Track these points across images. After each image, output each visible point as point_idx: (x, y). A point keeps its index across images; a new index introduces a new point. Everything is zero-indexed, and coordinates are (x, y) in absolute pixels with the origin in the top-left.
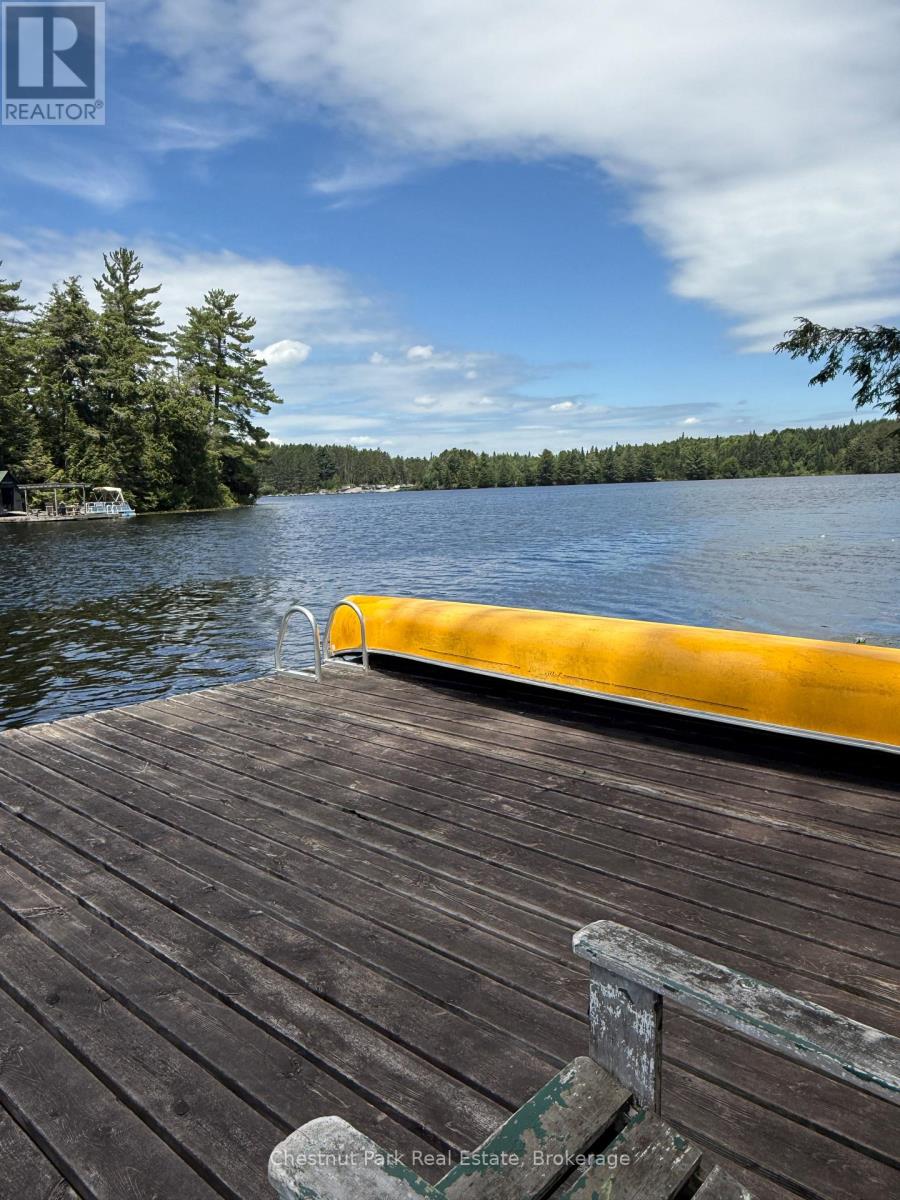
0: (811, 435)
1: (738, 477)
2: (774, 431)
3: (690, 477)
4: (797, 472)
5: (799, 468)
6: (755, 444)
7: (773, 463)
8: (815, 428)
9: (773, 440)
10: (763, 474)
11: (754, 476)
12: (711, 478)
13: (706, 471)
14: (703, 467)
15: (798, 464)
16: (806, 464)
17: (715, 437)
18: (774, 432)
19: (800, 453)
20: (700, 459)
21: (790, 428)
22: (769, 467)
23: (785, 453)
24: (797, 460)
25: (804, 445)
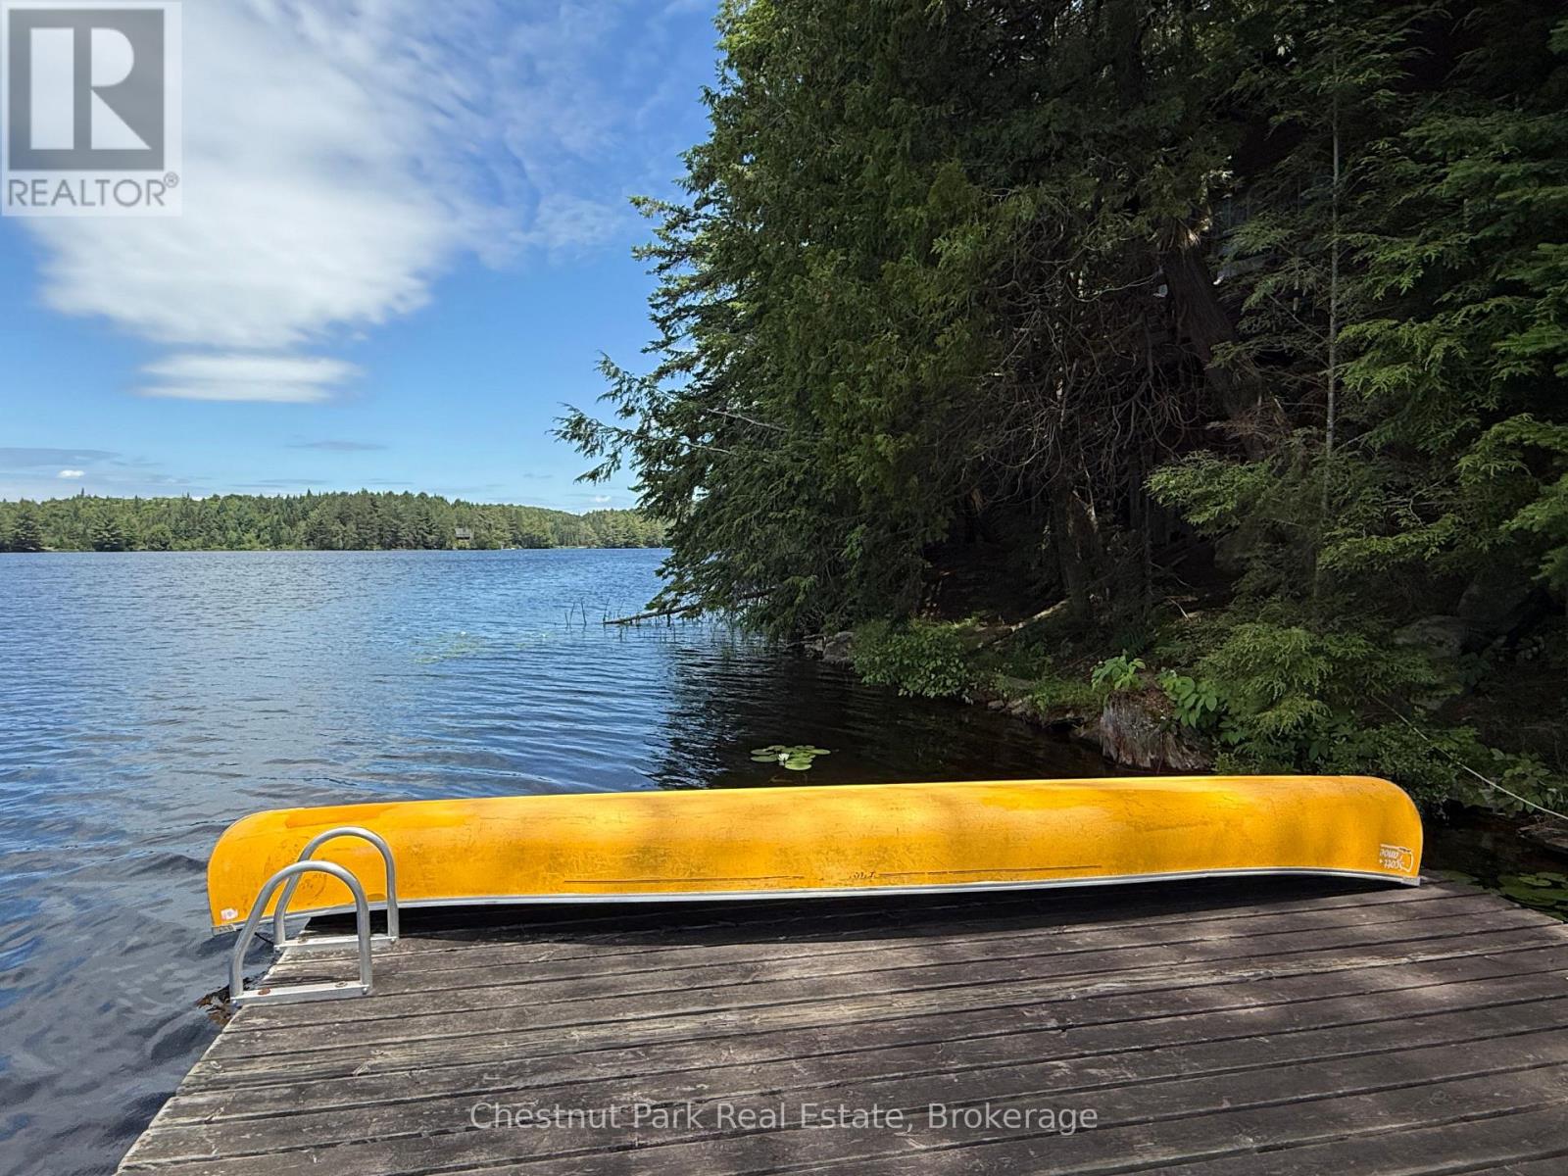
0: (263, 505)
1: (171, 549)
2: (215, 496)
3: (100, 547)
4: (248, 545)
5: (250, 541)
6: (192, 510)
7: (216, 533)
8: (266, 496)
9: (216, 506)
10: (205, 547)
11: (193, 549)
12: (131, 550)
13: (124, 541)
14: (118, 535)
15: (248, 536)
16: (258, 537)
17: (132, 497)
18: (216, 498)
19: (251, 524)
20: (113, 525)
21: (236, 494)
22: (213, 539)
23: (231, 523)
24: (247, 531)
25: (255, 515)
